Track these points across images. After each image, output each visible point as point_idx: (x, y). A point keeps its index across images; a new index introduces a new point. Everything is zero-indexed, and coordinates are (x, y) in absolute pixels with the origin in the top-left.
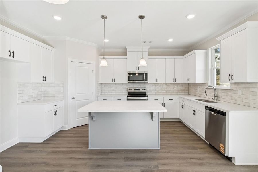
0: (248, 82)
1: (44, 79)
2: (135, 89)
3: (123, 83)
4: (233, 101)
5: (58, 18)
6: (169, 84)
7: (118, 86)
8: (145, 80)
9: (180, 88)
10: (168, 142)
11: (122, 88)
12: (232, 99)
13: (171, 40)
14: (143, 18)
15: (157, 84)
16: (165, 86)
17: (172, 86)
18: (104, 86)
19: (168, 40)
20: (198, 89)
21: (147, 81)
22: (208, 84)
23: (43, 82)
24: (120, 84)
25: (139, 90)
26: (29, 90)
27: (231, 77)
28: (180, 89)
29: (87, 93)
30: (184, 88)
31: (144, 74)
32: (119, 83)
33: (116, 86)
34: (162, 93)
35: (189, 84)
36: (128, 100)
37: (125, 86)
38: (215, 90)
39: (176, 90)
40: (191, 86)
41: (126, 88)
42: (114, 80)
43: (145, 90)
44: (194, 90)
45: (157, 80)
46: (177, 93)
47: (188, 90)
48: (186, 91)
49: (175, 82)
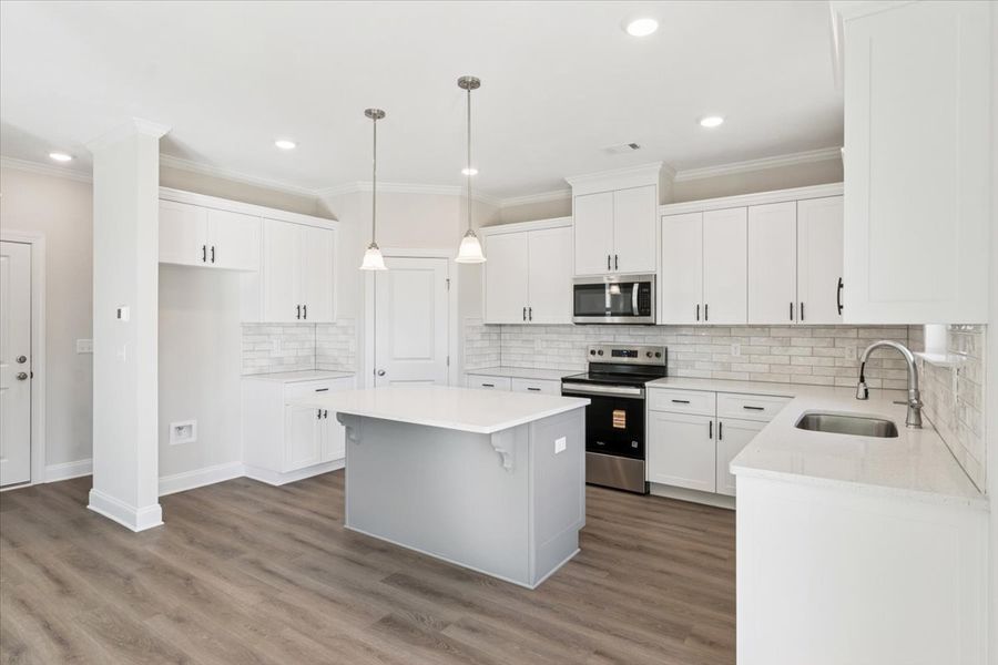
1: (302, 311)
2: (616, 353)
5: (286, 145)
6: (786, 333)
7: (555, 337)
8: (641, 314)
10: (607, 583)
11: (570, 346)
13: (712, 122)
14: (473, 88)
15: (705, 329)
16: (759, 342)
18: (507, 336)
19: (698, 121)
21: (649, 315)
23: (297, 320)
24: (562, 329)
25: (633, 354)
26: (272, 343)
29: (429, 359)
31: (636, 287)
32: (558, 325)
36: (564, 394)
39: (827, 362)
41: (585, 344)
43: (657, 354)
45: (702, 310)
46: (830, 381)
48: (893, 374)
49: (800, 322)
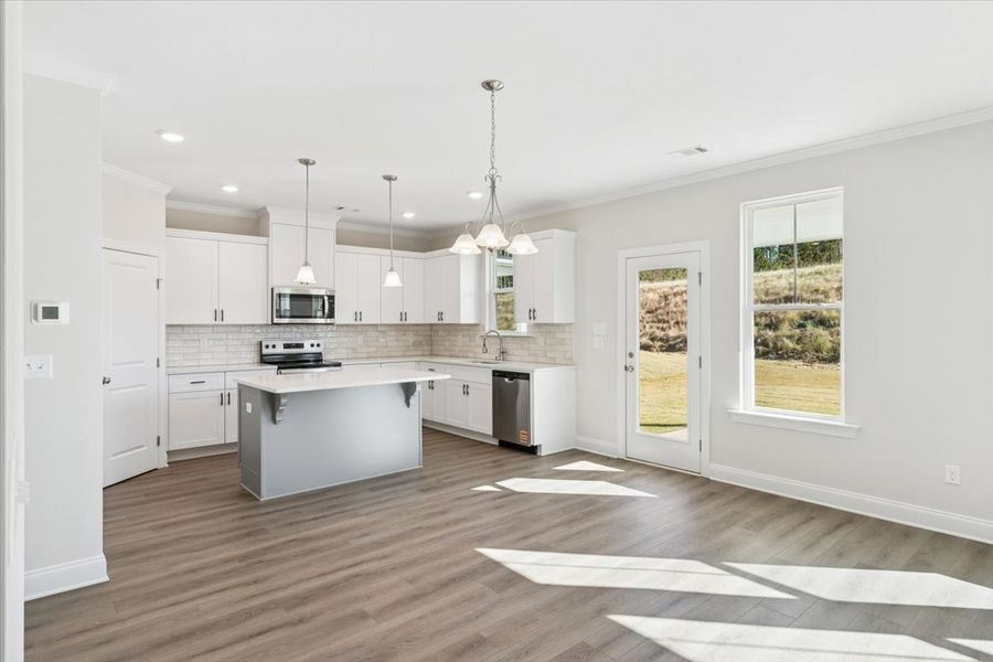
0: (555, 322)
2: (287, 346)
3: (240, 326)
4: (532, 359)
7: (224, 336)
8: (323, 317)
9: (411, 338)
11: (239, 343)
12: (530, 355)
13: (409, 215)
15: (356, 329)
16: (374, 334)
17: (392, 334)
19: (402, 214)
20: (460, 339)
22: (484, 327)
25: (301, 346)
27: (532, 313)
28: (411, 342)
29: (142, 362)
30: (420, 339)
31: (326, 298)
33: (214, 336)
34: (365, 355)
35: (434, 328)
37: (251, 336)
38: (501, 338)
39: (403, 344)
40: (440, 333)
41: (257, 340)
42: (219, 314)
43: (318, 345)
44: (447, 343)
45: (358, 315)
46: (403, 353)
47: (431, 343)
48: (426, 347)
